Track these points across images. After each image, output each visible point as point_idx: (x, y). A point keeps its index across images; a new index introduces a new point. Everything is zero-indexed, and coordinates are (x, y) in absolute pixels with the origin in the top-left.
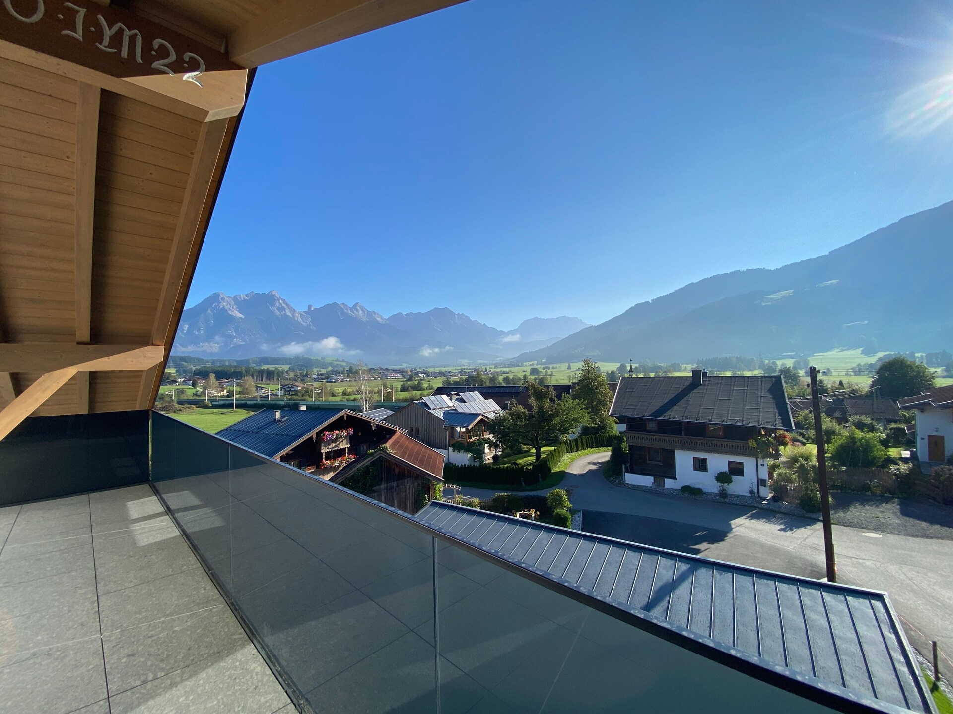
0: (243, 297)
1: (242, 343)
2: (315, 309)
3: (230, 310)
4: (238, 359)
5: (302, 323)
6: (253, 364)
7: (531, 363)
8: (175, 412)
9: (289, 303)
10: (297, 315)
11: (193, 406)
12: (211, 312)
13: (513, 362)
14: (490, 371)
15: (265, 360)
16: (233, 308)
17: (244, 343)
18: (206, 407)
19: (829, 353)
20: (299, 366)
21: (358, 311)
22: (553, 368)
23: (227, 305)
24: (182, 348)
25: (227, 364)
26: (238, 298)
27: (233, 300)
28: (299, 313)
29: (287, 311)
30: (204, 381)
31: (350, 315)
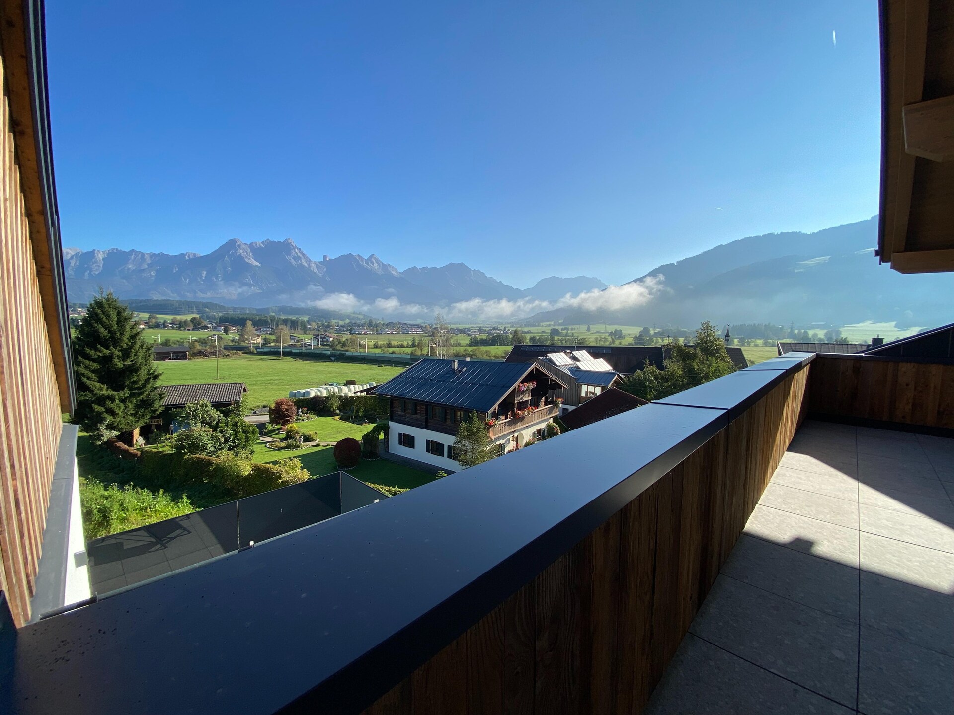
0: (259, 245)
1: (259, 291)
2: (330, 259)
3: (247, 257)
4: (258, 308)
5: (318, 273)
6: (272, 312)
7: (548, 323)
8: (223, 357)
9: (305, 252)
10: (313, 265)
11: (239, 351)
12: (227, 259)
13: (529, 321)
14: (509, 330)
15: (283, 310)
16: (250, 256)
17: (262, 291)
18: (252, 353)
19: (861, 324)
20: (319, 316)
21: (373, 264)
22: (572, 329)
23: (243, 252)
24: (201, 294)
25: (248, 312)
26: (254, 245)
27: (249, 247)
28: (315, 263)
29: (303, 261)
30: (234, 328)
31: (365, 267)
